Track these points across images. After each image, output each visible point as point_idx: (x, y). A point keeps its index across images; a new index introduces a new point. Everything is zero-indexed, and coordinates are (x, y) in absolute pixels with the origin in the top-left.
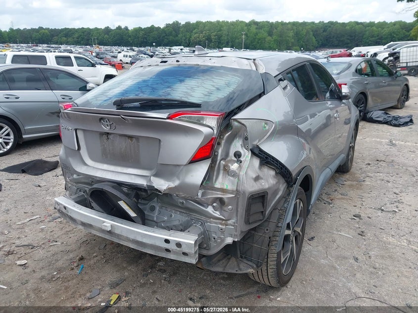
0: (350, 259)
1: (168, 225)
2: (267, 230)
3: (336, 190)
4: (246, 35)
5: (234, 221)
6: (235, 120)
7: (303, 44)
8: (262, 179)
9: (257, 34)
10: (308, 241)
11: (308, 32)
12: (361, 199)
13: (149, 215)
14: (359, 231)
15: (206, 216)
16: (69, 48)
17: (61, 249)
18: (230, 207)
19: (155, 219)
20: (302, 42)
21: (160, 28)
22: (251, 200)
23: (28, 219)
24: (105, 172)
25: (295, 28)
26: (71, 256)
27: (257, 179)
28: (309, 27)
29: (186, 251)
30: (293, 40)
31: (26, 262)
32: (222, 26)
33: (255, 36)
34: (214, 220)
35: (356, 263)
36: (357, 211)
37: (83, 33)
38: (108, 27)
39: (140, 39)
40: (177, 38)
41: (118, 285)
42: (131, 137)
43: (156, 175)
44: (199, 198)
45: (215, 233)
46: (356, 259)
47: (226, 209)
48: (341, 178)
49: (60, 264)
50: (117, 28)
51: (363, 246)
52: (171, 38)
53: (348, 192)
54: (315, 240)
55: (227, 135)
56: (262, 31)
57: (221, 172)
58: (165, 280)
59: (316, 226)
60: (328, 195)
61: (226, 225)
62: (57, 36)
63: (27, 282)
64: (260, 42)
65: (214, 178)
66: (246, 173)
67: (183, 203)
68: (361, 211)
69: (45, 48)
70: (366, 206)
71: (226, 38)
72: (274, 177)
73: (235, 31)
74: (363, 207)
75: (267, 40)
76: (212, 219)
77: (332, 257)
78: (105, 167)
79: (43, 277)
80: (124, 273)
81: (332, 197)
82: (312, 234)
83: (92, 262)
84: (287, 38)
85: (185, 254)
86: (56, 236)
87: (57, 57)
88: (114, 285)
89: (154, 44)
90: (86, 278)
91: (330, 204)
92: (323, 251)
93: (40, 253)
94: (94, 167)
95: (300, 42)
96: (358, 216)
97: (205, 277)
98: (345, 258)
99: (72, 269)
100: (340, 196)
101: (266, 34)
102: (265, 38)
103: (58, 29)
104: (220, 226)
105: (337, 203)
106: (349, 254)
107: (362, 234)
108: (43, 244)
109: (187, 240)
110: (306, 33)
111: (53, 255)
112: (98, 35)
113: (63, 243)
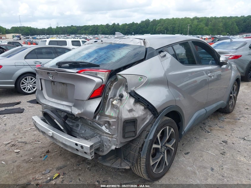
0: (208, 168)
1: (84, 136)
2: (139, 143)
3: (216, 124)
4: (190, 26)
5: (116, 136)
6: (119, 75)
7: (229, 30)
8: (134, 111)
9: (198, 25)
10: (184, 155)
11: (233, 23)
12: (232, 131)
13: (75, 129)
14: (221, 152)
15: (102, 132)
16: (86, 36)
17: (40, 146)
18: (114, 127)
19: (78, 132)
20: (228, 30)
21: (138, 23)
22: (125, 124)
23: (30, 128)
24: (53, 103)
25: (224, 20)
26: (44, 150)
27: (131, 111)
28: (234, 20)
29: (86, 151)
30: (222, 29)
31: (19, 150)
32: (175, 21)
33: (197, 26)
34: (106, 135)
35: (211, 172)
36: (226, 138)
37: (94, 28)
38: (108, 24)
39: (126, 30)
40: (147, 29)
41: (61, 168)
42: (63, 83)
43: (74, 106)
44: (96, 121)
45: (106, 142)
46: (212, 169)
47: (111, 128)
48: (223, 117)
49: (36, 154)
50: (113, 24)
51: (221, 162)
52: (144, 29)
53: (225, 126)
54: (189, 154)
55: (115, 84)
56: (201, 23)
57: (110, 106)
58: (88, 169)
59: (193, 145)
60: (210, 127)
61: (112, 138)
62: (80, 30)
63: (16, 161)
64: (200, 30)
65: (106, 109)
66: (123, 107)
67: (91, 123)
68: (229, 139)
69: (73, 37)
70: (234, 136)
71: (177, 29)
72: (143, 110)
73: (184, 24)
74: (231, 137)
75: (204, 29)
76: (104, 134)
77: (196, 166)
78: (53, 100)
79: (25, 160)
80: (67, 162)
81: (212, 128)
82: (189, 151)
83: (53, 154)
84: (218, 27)
85: (85, 153)
86: (40, 138)
87: (72, 41)
88: (59, 169)
89: (133, 33)
90: (46, 163)
91: (209, 132)
92: (191, 162)
93: (28, 147)
94: (48, 100)
95: (227, 30)
96: (225, 142)
97: (111, 170)
98: (205, 168)
99: (41, 157)
100: (218, 128)
101: (204, 25)
102: (203, 28)
103: (81, 26)
104: (109, 138)
105: (214, 132)
106: (208, 165)
107: (223, 154)
108: (32, 142)
109: (86, 144)
110: (232, 24)
111: (35, 149)
112: (102, 29)
113: (42, 143)
